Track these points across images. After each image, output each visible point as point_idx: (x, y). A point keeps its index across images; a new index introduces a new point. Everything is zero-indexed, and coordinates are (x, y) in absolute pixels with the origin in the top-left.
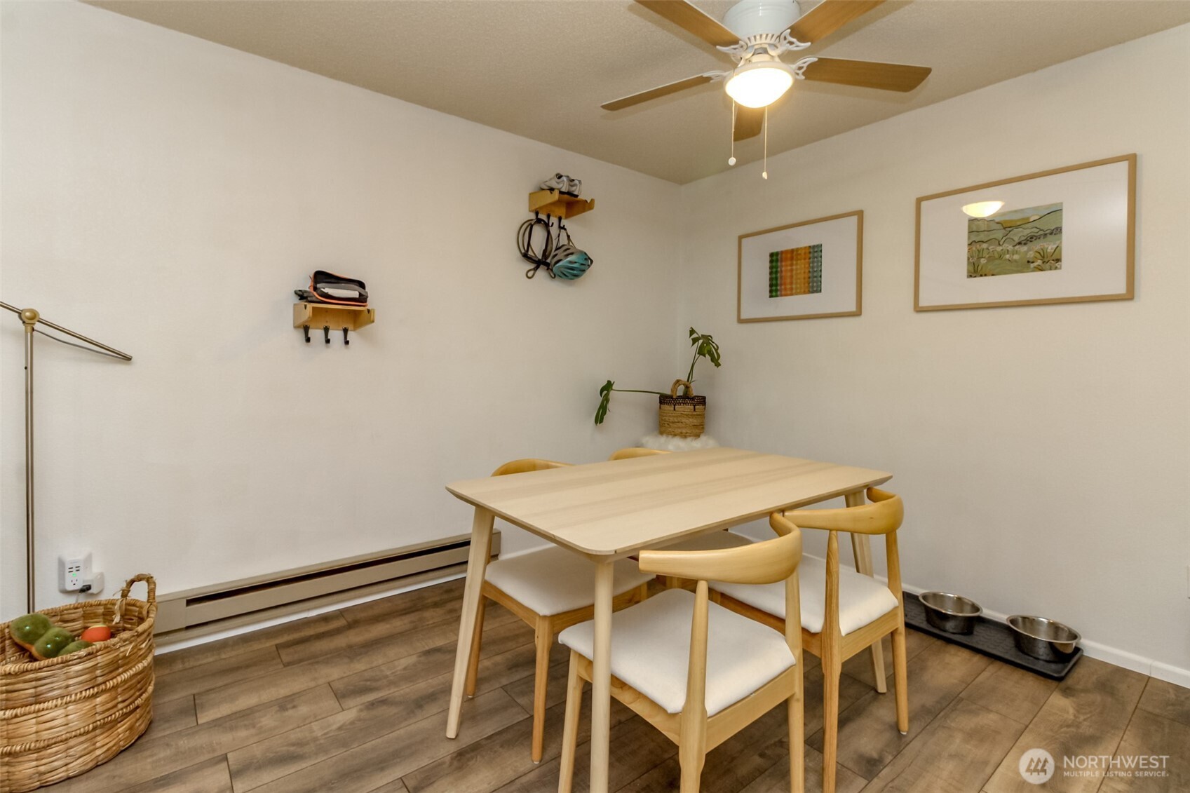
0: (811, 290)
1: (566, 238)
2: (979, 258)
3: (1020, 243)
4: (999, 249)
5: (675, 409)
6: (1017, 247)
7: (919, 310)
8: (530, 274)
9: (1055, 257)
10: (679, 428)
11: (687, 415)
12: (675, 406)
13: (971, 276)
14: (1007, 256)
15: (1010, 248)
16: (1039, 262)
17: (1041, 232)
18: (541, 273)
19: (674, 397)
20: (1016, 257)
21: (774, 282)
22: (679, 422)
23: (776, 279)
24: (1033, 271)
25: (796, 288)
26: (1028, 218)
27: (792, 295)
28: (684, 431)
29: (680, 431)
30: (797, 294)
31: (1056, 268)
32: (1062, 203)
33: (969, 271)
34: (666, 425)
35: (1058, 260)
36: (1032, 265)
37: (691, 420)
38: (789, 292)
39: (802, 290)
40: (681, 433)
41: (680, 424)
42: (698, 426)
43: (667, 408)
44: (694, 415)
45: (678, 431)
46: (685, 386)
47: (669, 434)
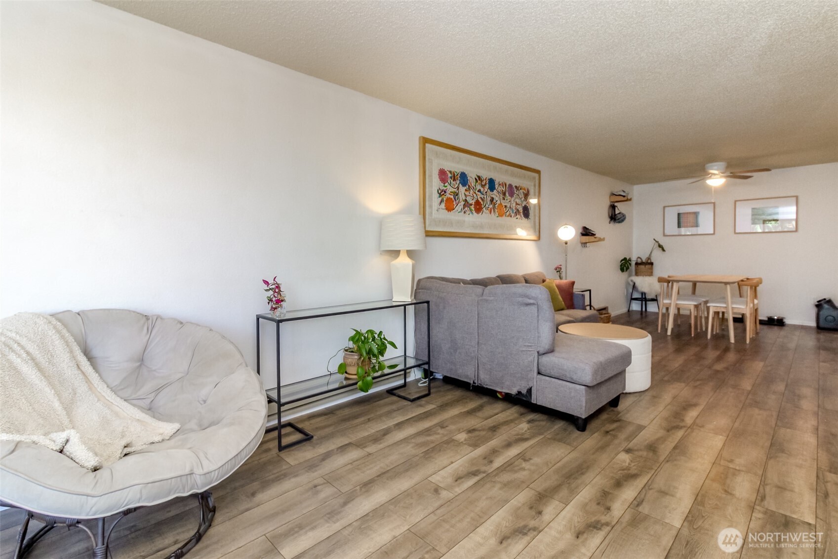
0: (695, 226)
1: (618, 210)
5: (645, 267)
7: (736, 233)
11: (649, 269)
17: (773, 213)
18: (612, 222)
19: (645, 263)
21: (679, 223)
22: (647, 271)
23: (680, 221)
25: (689, 225)
27: (687, 227)
28: (648, 274)
30: (689, 227)
32: (779, 206)
34: (642, 272)
35: (778, 221)
38: (685, 226)
39: (692, 226)
42: (652, 272)
43: (642, 267)
44: (652, 269)
45: (646, 274)
46: (649, 258)
47: (643, 276)
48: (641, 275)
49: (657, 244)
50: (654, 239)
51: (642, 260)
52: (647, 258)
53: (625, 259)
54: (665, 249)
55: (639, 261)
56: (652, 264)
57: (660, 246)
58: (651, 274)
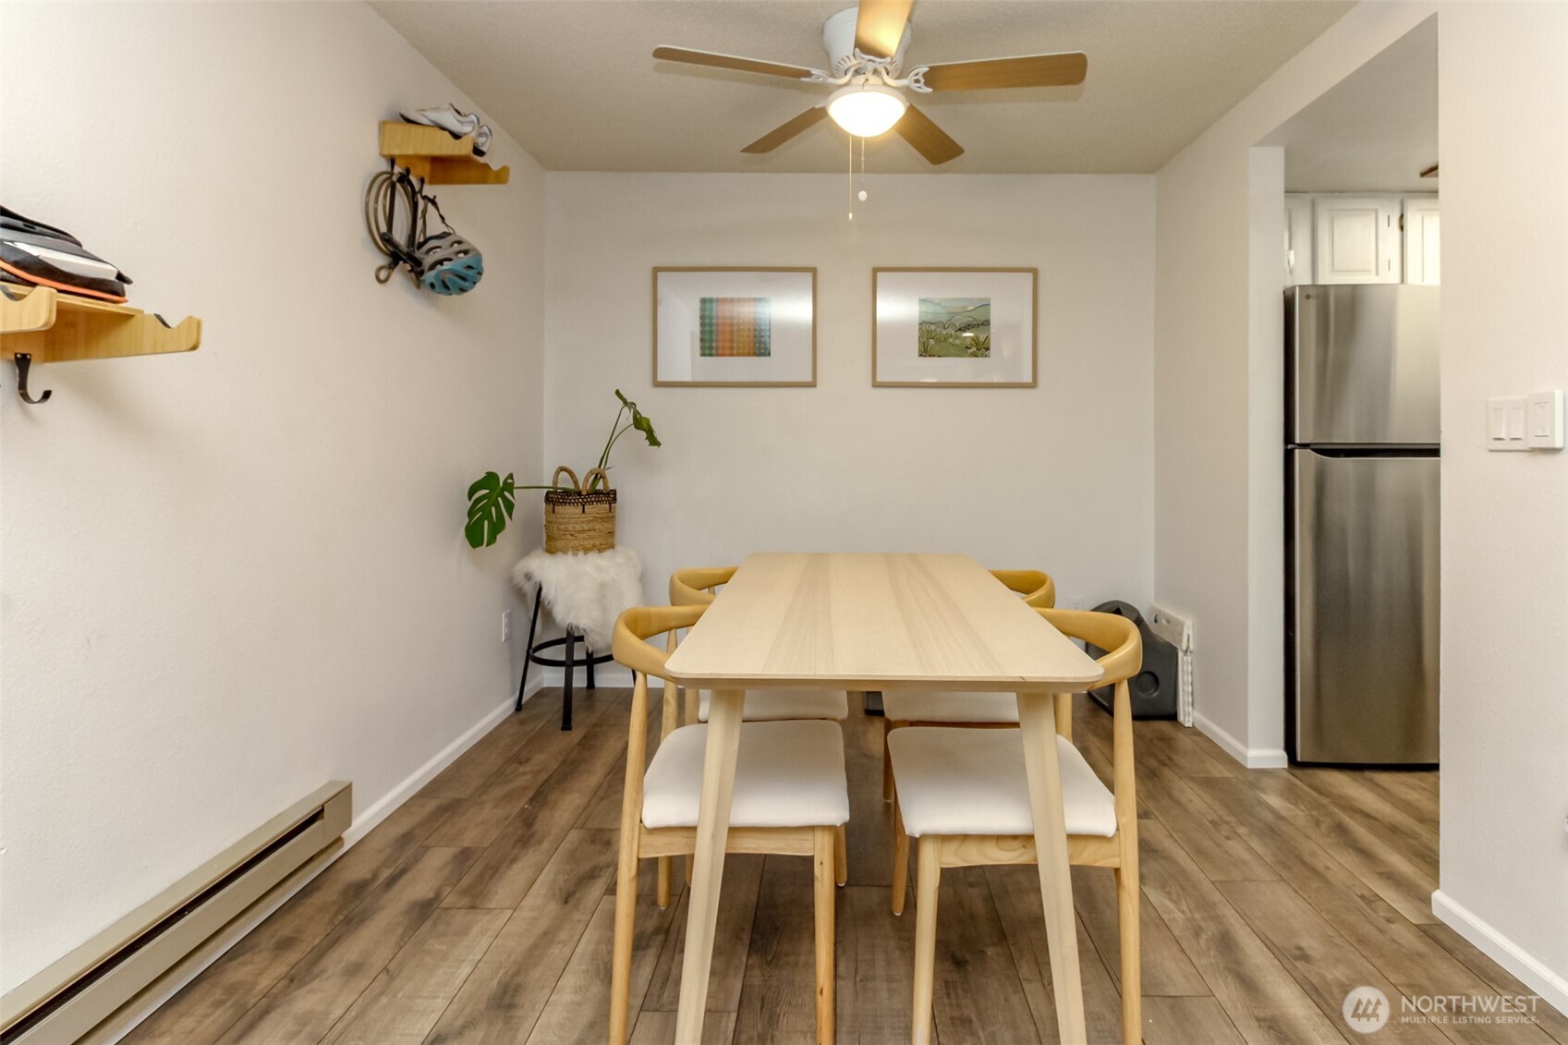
0: (757, 352)
1: (440, 219)
2: (928, 339)
3: (960, 329)
4: (944, 332)
5: (584, 512)
6: (958, 333)
7: (876, 385)
8: (383, 275)
9: (985, 346)
10: (591, 538)
11: (601, 518)
12: (584, 506)
13: (921, 355)
14: (951, 340)
15: (953, 332)
16: (974, 349)
17: (975, 322)
18: (399, 277)
19: (584, 493)
20: (957, 342)
21: (707, 337)
22: (590, 530)
23: (711, 332)
24: (970, 356)
25: (738, 348)
26: (966, 308)
27: (732, 355)
28: (597, 543)
29: (591, 542)
30: (738, 355)
31: (986, 356)
32: (989, 299)
33: (919, 351)
34: (569, 537)
35: (988, 349)
36: (970, 351)
37: (606, 525)
38: (728, 352)
39: (746, 352)
40: (594, 546)
41: (592, 533)
42: (611, 533)
43: (569, 511)
44: (610, 518)
45: (589, 543)
46: (599, 476)
47: (576, 550)
48: (565, 552)
49: (627, 415)
50: (618, 393)
51: (576, 482)
52: (591, 472)
53: (491, 477)
54: (658, 435)
55: (565, 482)
56: (611, 496)
57: (639, 422)
58: (606, 542)
